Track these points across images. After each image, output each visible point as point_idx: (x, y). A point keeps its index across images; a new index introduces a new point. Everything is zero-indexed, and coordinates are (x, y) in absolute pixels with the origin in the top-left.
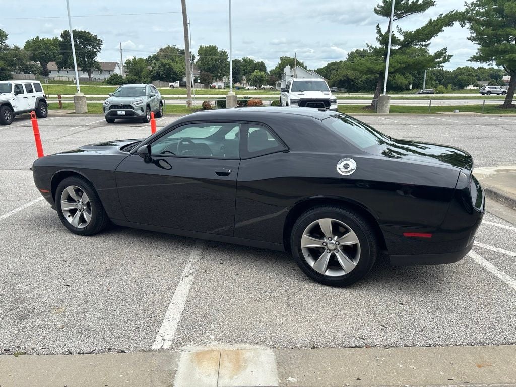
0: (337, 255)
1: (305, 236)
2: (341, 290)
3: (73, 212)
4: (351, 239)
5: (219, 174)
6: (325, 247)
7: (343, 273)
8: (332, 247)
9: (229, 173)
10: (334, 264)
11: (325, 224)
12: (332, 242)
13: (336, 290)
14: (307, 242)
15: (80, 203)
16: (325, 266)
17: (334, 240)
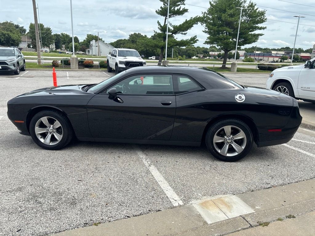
0: (232, 145)
1: (215, 136)
3: (44, 135)
4: (241, 135)
5: (163, 104)
6: (226, 141)
7: (236, 154)
9: (170, 104)
10: (231, 150)
11: (228, 129)
14: (217, 139)
15: (51, 128)
16: (226, 151)
17: (231, 137)
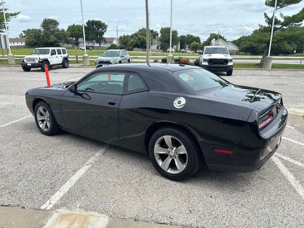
0: (175, 160)
1: (157, 146)
2: (176, 183)
4: (183, 150)
5: (110, 103)
6: (169, 154)
7: (177, 172)
8: (173, 154)
9: (115, 103)
10: (172, 165)
11: (168, 138)
12: (172, 151)
13: (173, 183)
14: (158, 150)
15: (46, 117)
16: (167, 166)
17: (174, 150)
